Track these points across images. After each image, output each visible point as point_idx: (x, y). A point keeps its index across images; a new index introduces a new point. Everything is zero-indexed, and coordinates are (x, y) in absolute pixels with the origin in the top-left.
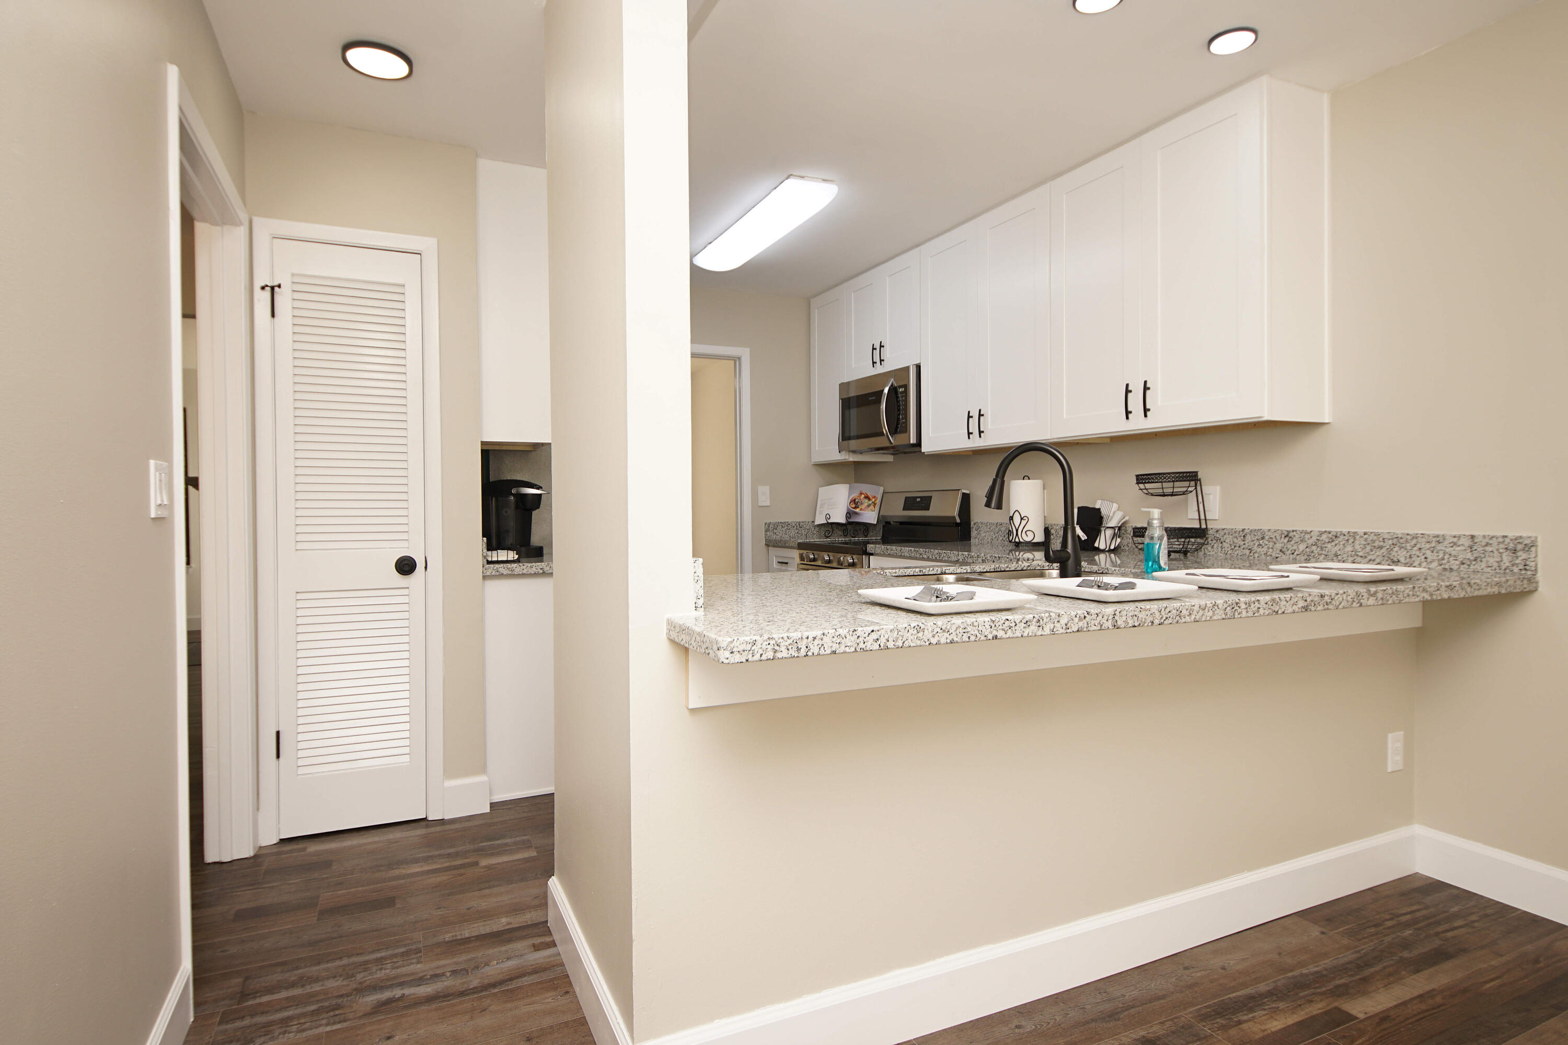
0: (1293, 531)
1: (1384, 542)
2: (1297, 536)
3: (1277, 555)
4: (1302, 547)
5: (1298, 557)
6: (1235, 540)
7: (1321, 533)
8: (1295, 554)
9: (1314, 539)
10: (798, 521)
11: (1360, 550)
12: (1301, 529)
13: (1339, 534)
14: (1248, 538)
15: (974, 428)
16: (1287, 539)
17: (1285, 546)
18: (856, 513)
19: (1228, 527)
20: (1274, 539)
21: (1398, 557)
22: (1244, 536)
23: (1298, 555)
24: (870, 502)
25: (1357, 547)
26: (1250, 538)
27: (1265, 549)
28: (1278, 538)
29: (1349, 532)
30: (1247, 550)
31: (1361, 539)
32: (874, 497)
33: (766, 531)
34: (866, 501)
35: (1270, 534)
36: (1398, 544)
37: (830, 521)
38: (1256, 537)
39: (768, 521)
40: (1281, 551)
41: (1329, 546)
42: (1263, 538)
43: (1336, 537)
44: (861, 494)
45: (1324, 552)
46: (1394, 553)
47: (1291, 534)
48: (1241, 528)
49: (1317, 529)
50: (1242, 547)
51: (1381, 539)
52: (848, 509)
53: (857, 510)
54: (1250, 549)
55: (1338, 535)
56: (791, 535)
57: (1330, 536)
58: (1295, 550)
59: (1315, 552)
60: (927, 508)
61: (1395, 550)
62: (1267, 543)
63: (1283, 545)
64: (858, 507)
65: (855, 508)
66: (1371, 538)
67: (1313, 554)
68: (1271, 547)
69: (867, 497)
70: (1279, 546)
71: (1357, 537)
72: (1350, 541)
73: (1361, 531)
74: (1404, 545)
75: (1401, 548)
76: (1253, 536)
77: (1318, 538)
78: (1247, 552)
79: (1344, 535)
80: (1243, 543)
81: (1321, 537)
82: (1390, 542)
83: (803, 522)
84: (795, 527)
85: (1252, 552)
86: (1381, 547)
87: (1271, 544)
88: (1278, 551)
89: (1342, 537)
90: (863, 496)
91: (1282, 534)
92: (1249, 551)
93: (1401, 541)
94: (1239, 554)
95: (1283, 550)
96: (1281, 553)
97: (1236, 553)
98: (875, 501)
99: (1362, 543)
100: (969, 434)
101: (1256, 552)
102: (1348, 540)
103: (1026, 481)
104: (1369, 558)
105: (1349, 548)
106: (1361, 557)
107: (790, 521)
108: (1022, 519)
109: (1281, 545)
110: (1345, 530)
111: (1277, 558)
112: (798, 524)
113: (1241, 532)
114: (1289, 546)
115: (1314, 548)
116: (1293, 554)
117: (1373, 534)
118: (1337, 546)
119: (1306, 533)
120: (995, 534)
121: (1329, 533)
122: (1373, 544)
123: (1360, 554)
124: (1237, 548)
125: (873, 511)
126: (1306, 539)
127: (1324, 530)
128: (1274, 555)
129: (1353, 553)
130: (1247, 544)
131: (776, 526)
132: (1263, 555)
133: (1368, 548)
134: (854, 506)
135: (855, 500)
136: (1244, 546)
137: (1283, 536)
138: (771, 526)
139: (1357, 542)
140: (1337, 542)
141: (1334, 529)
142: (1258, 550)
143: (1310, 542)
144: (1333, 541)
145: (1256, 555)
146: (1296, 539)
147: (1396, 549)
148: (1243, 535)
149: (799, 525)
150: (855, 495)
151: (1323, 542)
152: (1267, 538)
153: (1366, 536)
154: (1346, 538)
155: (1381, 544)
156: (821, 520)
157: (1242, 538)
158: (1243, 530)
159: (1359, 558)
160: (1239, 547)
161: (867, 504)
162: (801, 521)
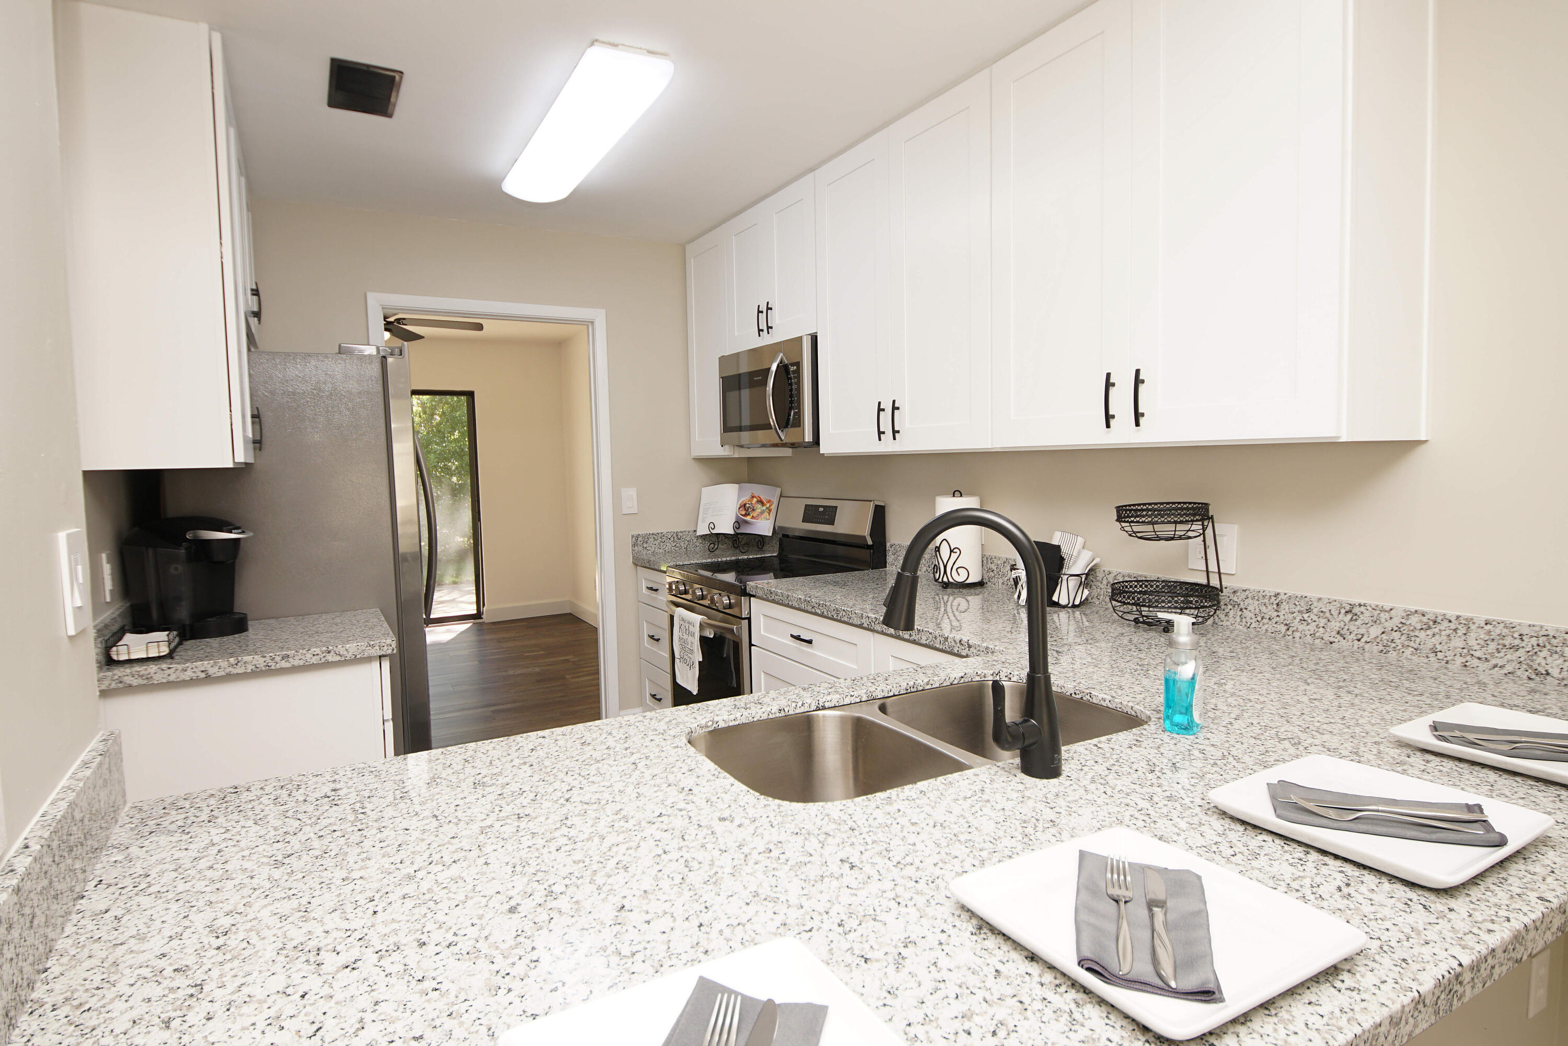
0: (1360, 605)
1: (1522, 640)
2: (1367, 614)
3: (1332, 639)
4: (1375, 631)
5: (1367, 646)
6: (1264, 609)
7: (1409, 614)
8: (1363, 640)
9: (1396, 621)
10: (675, 530)
11: (1477, 647)
12: (1373, 603)
13: (1440, 618)
14: (1284, 606)
15: (886, 426)
16: (1349, 616)
17: (1346, 627)
18: (746, 522)
19: (1252, 587)
20: (1328, 615)
21: (1548, 667)
22: (1278, 605)
23: (1367, 642)
24: (764, 508)
25: (1472, 642)
26: (1287, 608)
27: (1312, 627)
28: (1335, 613)
29: (1458, 617)
30: (1282, 625)
31: (1480, 630)
32: (769, 501)
33: (634, 545)
34: (759, 506)
35: (1320, 605)
36: (1548, 647)
37: (714, 532)
38: (1298, 608)
39: (636, 533)
40: (1338, 633)
41: (1422, 634)
42: (1308, 611)
43: (1435, 622)
44: (753, 497)
45: (1412, 644)
46: (1539, 660)
47: (1356, 610)
48: (1272, 590)
49: (1402, 604)
50: (1274, 621)
51: (1516, 635)
52: (737, 516)
53: (748, 518)
54: (1286, 625)
55: (1439, 620)
56: (667, 549)
57: (1425, 619)
58: (1363, 635)
59: (1398, 641)
60: (831, 522)
61: (1542, 654)
62: (1315, 618)
63: (1342, 624)
64: (749, 515)
65: (746, 515)
66: (1498, 632)
67: (1394, 645)
68: (1321, 625)
69: (761, 502)
70: (1335, 625)
71: (1473, 627)
72: (1460, 633)
73: (1480, 617)
74: (1558, 649)
75: (1552, 653)
76: (1292, 606)
77: (1403, 621)
78: (1283, 628)
79: (1450, 621)
80: (1276, 614)
81: (1407, 619)
82: (1534, 641)
83: (682, 532)
84: (672, 539)
85: (1290, 629)
86: (1516, 648)
87: (1322, 622)
88: (1334, 634)
89: (1446, 623)
90: (755, 500)
91: (1341, 608)
92: (1286, 627)
93: (1554, 642)
94: (1270, 631)
95: (1342, 632)
96: (1338, 636)
97: (1264, 628)
98: (770, 506)
99: (1482, 636)
100: (880, 433)
101: (1297, 630)
102: (1455, 630)
104: (1494, 662)
105: (1458, 643)
106: (1479, 659)
107: (665, 531)
108: (951, 551)
109: (1338, 624)
110: (1452, 613)
111: (1331, 643)
112: (675, 535)
113: (1273, 598)
114: (1352, 628)
115: (1396, 635)
116: (1359, 640)
117: (1502, 625)
118: (1437, 637)
119: (1383, 610)
121: (1423, 615)
122: (1501, 642)
123: (1477, 654)
124: (1264, 621)
125: (767, 520)
126: (1383, 620)
127: (1413, 608)
128: (1326, 638)
129: (1465, 651)
130: (1282, 617)
131: (646, 538)
132: (1308, 636)
133: (1492, 646)
134: (743, 513)
135: (745, 505)
136: (1278, 619)
137: (1343, 611)
138: (640, 539)
139: (1472, 635)
140: (1436, 630)
141: (1434, 608)
142: (1301, 628)
143: (1389, 625)
144: (1429, 628)
145: (1297, 635)
146: (1366, 617)
147: (1545, 653)
148: (1277, 602)
149: (677, 536)
150: (745, 499)
151: (1412, 628)
152: (1315, 611)
153: (1488, 627)
154: (1453, 626)
155: (1517, 642)
156: (703, 530)
157: (1275, 606)
158: (1277, 595)
159: (1476, 661)
160: (1269, 619)
161: (759, 510)
162: (679, 531)
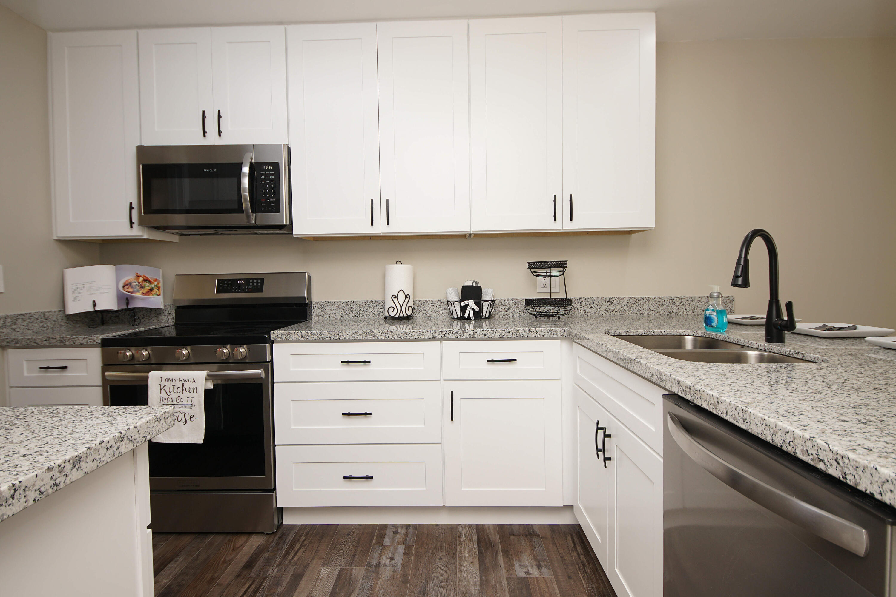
0: (613, 298)
1: (665, 302)
2: (615, 301)
3: (603, 313)
4: (618, 307)
5: (616, 314)
7: (630, 299)
8: (614, 311)
9: (626, 302)
10: (42, 311)
11: (652, 307)
12: (618, 297)
13: (640, 298)
14: (584, 303)
16: (609, 303)
17: (608, 307)
18: (134, 299)
20: (601, 303)
21: (672, 310)
22: (581, 303)
23: (616, 312)
24: (153, 286)
25: (650, 305)
26: (585, 304)
27: (595, 310)
28: (604, 302)
29: (646, 297)
30: (583, 311)
31: (652, 301)
32: (156, 280)
34: (147, 284)
35: (598, 300)
36: (672, 303)
37: (97, 309)
38: (589, 303)
39: (3, 314)
40: (605, 310)
41: (635, 306)
42: (593, 303)
43: (638, 300)
44: (138, 276)
45: (631, 310)
46: (670, 308)
47: (611, 300)
48: (579, 297)
49: (627, 296)
50: (579, 310)
51: (663, 301)
52: (120, 294)
53: (134, 295)
54: (585, 310)
55: (640, 299)
56: (35, 329)
57: (635, 300)
58: (614, 309)
59: (626, 310)
60: (261, 290)
61: (670, 306)
62: (596, 306)
63: (607, 306)
64: (135, 292)
65: (131, 292)
66: (658, 300)
67: (625, 311)
68: (599, 308)
69: (145, 280)
70: (604, 307)
71: (650, 300)
72: (647, 303)
73: (652, 296)
74: (675, 303)
75: (673, 305)
76: (587, 302)
77: (628, 301)
78: (583, 312)
79: (643, 299)
80: (580, 306)
81: (629, 301)
82: (668, 302)
83: (48, 312)
84: (40, 319)
85: (586, 312)
86: (663, 305)
87: (599, 307)
88: (603, 311)
89: (642, 300)
91: (606, 300)
92: (584, 312)
93: (674, 301)
94: (578, 314)
95: (606, 310)
96: (605, 312)
97: (575, 314)
98: (158, 284)
99: (653, 303)
101: (589, 312)
102: (645, 302)
103: (399, 266)
104: (657, 311)
105: (646, 306)
106: (653, 311)
107: (32, 312)
108: (406, 297)
109: (605, 307)
110: (643, 296)
111: (603, 315)
112: (42, 315)
113: (579, 300)
114: (610, 307)
115: (626, 307)
116: (613, 312)
117: (659, 298)
118: (639, 305)
119: (621, 299)
120: (345, 311)
121: (635, 298)
122: (659, 304)
123: (652, 309)
124: (575, 310)
125: (158, 295)
126: (621, 302)
127: (631, 297)
128: (601, 313)
129: (648, 309)
130: (583, 308)
131: (15, 319)
132: (594, 314)
133: (656, 305)
134: (128, 291)
135: (127, 284)
136: (581, 309)
137: (607, 301)
138: (9, 320)
139: (650, 303)
140: (639, 303)
141: (637, 296)
142: (590, 311)
143: (623, 304)
144: (637, 303)
145: (589, 314)
146: (615, 303)
147: (671, 305)
148: (580, 301)
149: (44, 317)
150: (126, 278)
151: (631, 304)
152: (596, 303)
153: (655, 299)
154: (644, 301)
155: (663, 303)
156: (78, 308)
157: (580, 304)
158: (580, 299)
159: (652, 312)
160: (577, 309)
161: (148, 288)
162: (46, 310)
